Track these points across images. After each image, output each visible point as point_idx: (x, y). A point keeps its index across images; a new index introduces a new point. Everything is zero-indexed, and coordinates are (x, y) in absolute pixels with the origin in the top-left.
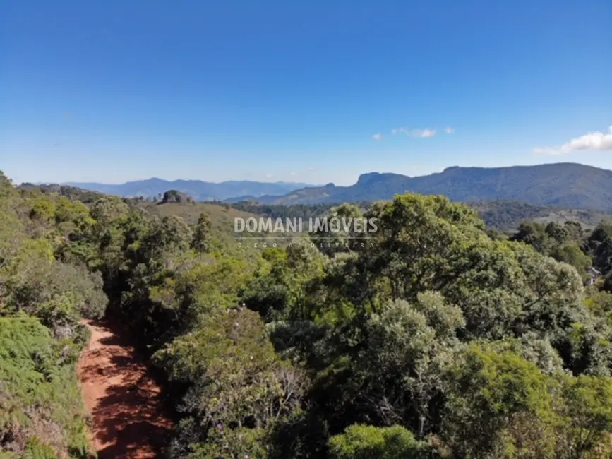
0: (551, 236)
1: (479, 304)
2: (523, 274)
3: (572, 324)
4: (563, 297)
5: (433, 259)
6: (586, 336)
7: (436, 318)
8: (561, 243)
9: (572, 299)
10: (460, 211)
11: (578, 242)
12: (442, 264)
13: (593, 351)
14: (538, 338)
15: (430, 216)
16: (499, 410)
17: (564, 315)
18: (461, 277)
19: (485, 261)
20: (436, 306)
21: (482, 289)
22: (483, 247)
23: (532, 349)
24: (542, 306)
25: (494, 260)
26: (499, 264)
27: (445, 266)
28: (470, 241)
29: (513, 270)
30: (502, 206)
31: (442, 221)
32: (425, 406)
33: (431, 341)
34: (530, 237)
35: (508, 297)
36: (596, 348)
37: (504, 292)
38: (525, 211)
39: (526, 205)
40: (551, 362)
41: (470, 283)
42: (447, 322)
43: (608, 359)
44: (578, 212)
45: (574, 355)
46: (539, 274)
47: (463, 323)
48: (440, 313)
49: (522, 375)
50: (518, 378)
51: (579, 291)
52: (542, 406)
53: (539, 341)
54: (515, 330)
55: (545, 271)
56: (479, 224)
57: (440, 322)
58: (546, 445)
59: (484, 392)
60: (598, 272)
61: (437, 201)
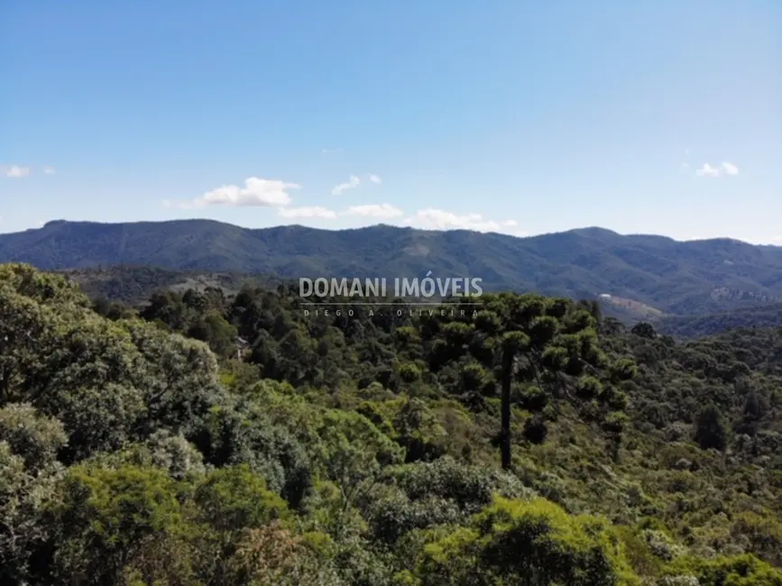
0: (190, 305)
1: (86, 410)
2: (144, 360)
3: (209, 410)
4: (196, 380)
5: (17, 357)
6: (226, 419)
7: (25, 440)
8: (202, 313)
9: (206, 380)
10: (54, 285)
11: (220, 310)
12: (30, 362)
13: (234, 436)
14: (170, 435)
15: (9, 294)
16: (116, 543)
17: (199, 400)
18: (58, 376)
19: (91, 350)
20: (24, 424)
21: (89, 388)
22: (85, 332)
23: (164, 450)
24: (174, 393)
25: (103, 348)
26: (111, 351)
27: (34, 364)
28: (69, 325)
29: (130, 357)
30: (129, 272)
31: (26, 300)
32: (24, 567)
33: (19, 475)
34: (165, 309)
35: (126, 392)
36: (237, 432)
37: (120, 387)
38: (157, 278)
39: (158, 270)
40: (187, 461)
41: (72, 382)
42: (41, 442)
43: (252, 440)
44: (219, 277)
45: (214, 445)
46: (166, 356)
47: (64, 438)
48: (29, 432)
49: (142, 489)
50: (137, 495)
51: (213, 370)
52: (172, 520)
53: (171, 439)
54: (140, 432)
55: (172, 352)
56: (82, 300)
57: (31, 445)
58: (181, 567)
59: (96, 526)
60: (244, 342)
61: (18, 271)
